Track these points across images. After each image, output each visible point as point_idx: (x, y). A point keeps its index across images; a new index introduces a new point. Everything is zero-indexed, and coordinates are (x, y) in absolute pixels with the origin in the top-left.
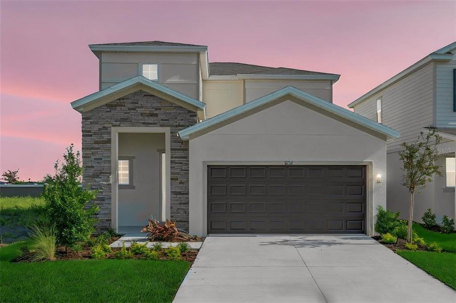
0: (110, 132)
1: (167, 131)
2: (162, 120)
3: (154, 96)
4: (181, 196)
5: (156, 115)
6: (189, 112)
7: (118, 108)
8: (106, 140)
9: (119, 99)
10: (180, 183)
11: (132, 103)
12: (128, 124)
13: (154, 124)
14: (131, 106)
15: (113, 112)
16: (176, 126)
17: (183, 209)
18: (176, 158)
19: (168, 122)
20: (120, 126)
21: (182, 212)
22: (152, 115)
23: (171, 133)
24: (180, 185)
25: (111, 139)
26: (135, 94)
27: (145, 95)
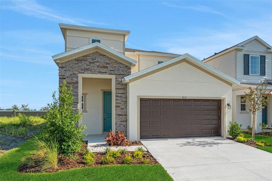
0: (78, 77)
1: (113, 77)
2: (110, 70)
3: (105, 55)
4: (121, 117)
5: (107, 67)
6: (126, 66)
7: (83, 62)
8: (75, 82)
9: (83, 56)
10: (121, 109)
11: (92, 59)
12: (89, 72)
13: (105, 72)
14: (91, 61)
15: (80, 64)
16: (119, 75)
17: (123, 125)
18: (118, 94)
19: (114, 72)
20: (84, 73)
21: (122, 126)
22: (104, 67)
23: (116, 78)
24: (121, 110)
25: (78, 81)
26: (93, 54)
27: (100, 55)
